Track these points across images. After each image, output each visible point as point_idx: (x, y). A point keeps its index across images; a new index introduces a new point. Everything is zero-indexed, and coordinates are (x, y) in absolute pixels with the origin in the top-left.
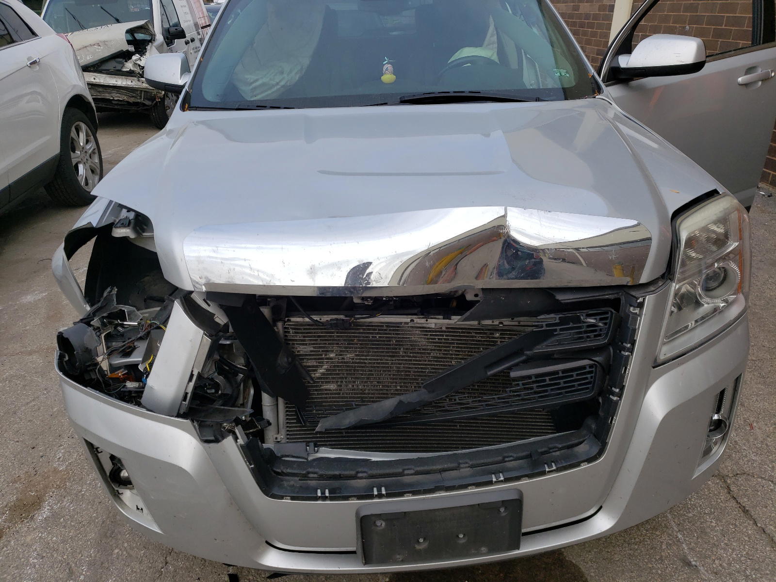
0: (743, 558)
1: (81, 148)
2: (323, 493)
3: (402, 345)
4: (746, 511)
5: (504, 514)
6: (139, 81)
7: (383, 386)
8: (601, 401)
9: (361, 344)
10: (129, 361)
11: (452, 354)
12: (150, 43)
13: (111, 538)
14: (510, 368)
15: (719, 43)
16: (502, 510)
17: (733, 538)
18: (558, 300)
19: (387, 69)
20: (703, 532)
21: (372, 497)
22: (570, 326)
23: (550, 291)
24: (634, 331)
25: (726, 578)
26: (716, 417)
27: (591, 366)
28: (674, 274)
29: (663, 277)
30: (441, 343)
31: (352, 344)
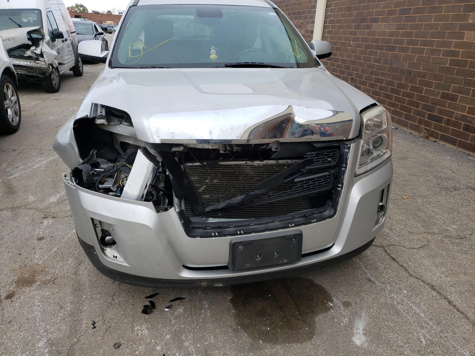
0: (394, 277)
1: (9, 99)
2: (215, 234)
3: (242, 175)
4: (394, 259)
5: (295, 242)
6: (35, 62)
7: (232, 195)
8: (333, 191)
9: (221, 175)
10: (104, 187)
11: (265, 178)
12: (41, 40)
13: (79, 291)
14: (295, 178)
15: (368, 51)
16: (294, 240)
17: (389, 269)
18: (314, 146)
19: (213, 52)
20: (376, 268)
21: (237, 234)
22: (320, 157)
23: (311, 143)
24: (347, 159)
25: (387, 284)
26: (381, 204)
27: (329, 175)
28: (362, 136)
29: (357, 137)
30: (260, 173)
31: (218, 175)
